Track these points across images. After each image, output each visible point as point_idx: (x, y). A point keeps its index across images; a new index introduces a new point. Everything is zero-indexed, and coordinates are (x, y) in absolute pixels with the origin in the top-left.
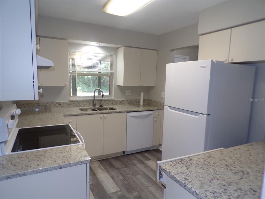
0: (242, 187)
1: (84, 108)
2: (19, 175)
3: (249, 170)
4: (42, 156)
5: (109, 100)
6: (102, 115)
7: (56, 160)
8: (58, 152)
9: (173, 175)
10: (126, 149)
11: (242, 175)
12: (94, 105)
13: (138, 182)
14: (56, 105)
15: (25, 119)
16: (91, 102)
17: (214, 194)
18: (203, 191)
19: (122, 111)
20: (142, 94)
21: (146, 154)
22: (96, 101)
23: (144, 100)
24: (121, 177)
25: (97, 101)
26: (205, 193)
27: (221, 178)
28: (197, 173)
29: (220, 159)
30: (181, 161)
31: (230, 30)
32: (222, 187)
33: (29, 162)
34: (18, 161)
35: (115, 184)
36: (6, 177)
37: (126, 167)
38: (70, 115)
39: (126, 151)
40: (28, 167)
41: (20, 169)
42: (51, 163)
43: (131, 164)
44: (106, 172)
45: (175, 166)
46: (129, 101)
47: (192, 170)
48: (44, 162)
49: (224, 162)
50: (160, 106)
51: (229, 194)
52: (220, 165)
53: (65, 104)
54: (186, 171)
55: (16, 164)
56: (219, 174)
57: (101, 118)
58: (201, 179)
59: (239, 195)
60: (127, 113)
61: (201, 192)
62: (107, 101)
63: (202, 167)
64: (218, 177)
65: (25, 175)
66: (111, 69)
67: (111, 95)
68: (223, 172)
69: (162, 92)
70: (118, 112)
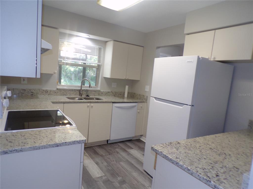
0: (227, 165)
1: (70, 97)
2: (17, 151)
3: (230, 153)
4: (38, 135)
5: (95, 91)
6: (89, 104)
7: (52, 139)
8: (52, 132)
9: (165, 154)
10: (110, 138)
11: (225, 156)
12: (81, 94)
13: (121, 168)
14: (42, 92)
15: (13, 103)
16: (78, 91)
17: (203, 169)
18: (194, 168)
19: (108, 101)
20: (127, 87)
21: (128, 144)
22: (82, 91)
23: (128, 93)
24: (105, 164)
25: (84, 91)
26: (195, 169)
27: (208, 158)
28: (186, 153)
29: (205, 143)
30: (170, 143)
31: (214, 31)
32: (209, 164)
33: (26, 140)
34: (13, 138)
35: (100, 169)
36: (4, 152)
37: (110, 155)
38: (58, 102)
39: (110, 140)
40: (25, 144)
41: (17, 145)
42: (47, 141)
43: (115, 152)
44: (91, 159)
45: (165, 147)
46: (114, 93)
47: (181, 151)
48: (40, 140)
49: (208, 146)
50: (143, 99)
51: (216, 170)
52: (205, 148)
53: (52, 92)
54: (176, 151)
55: (12, 141)
56: (205, 155)
57: (88, 106)
58: (190, 158)
59: (225, 171)
60: (113, 104)
61: (192, 168)
62: (93, 91)
63: (189, 149)
64: (205, 157)
65: (22, 151)
66: (99, 61)
67: (97, 87)
68: (208, 153)
69: (146, 86)
70: (104, 102)
